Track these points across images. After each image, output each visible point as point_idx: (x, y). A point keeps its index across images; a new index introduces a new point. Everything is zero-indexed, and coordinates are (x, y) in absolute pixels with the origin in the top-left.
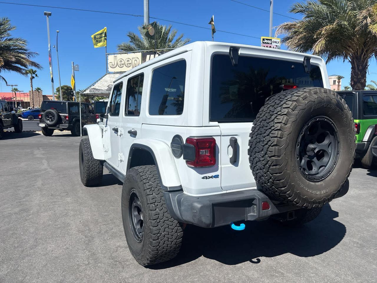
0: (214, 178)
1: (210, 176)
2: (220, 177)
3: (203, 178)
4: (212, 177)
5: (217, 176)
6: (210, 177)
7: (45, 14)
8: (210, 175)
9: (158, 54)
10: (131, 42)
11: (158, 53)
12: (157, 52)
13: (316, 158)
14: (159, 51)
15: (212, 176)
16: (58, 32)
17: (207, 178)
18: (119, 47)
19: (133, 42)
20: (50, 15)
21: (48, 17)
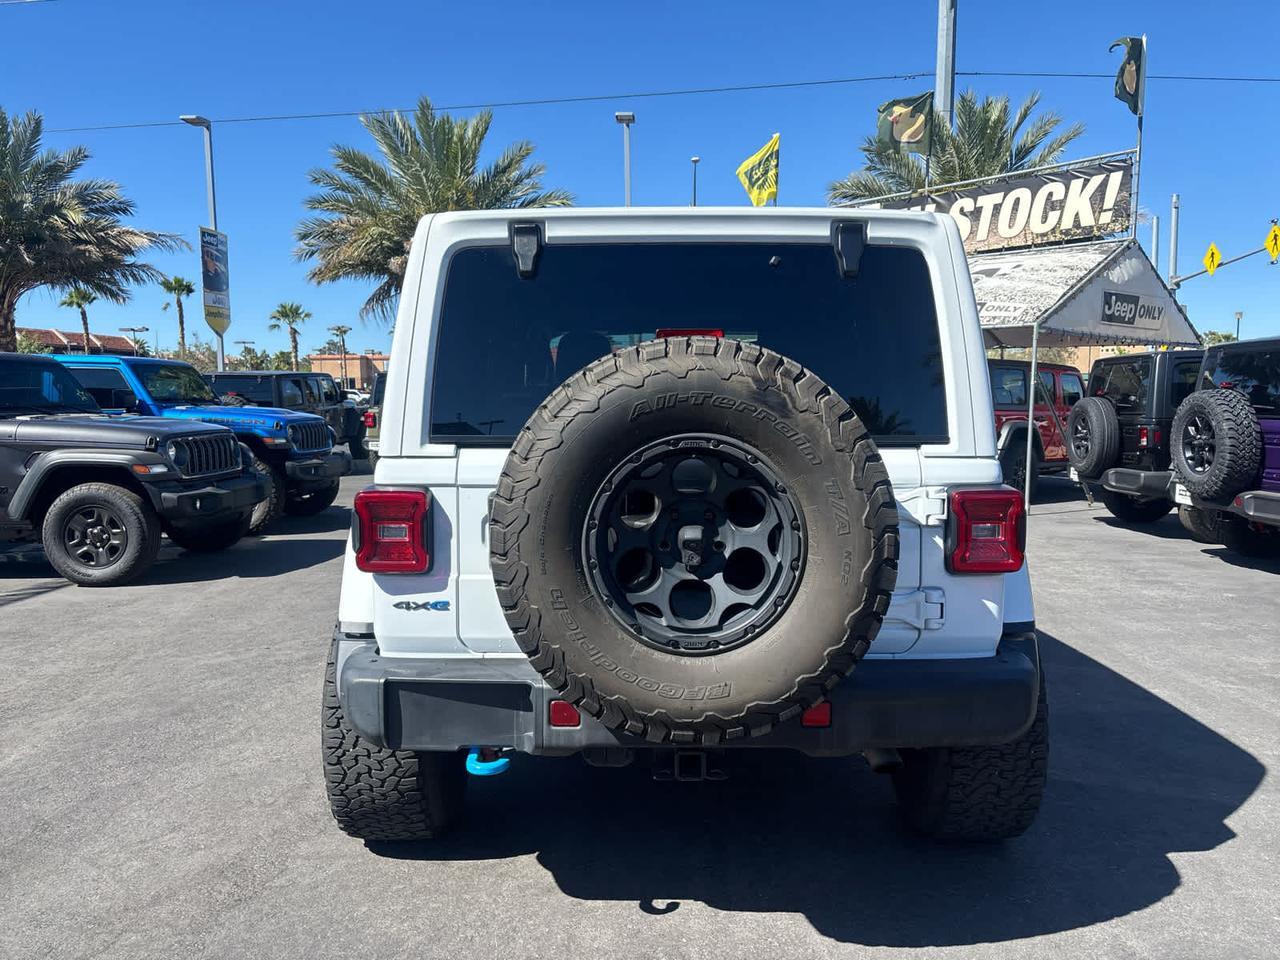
0: (433, 611)
1: (420, 603)
2: (452, 607)
3: (397, 606)
4: (425, 606)
5: (443, 606)
6: (418, 607)
7: (620, 120)
8: (420, 598)
9: (934, 201)
10: (869, 169)
11: (937, 198)
12: (933, 196)
13: (721, 574)
14: (937, 191)
15: (428, 603)
16: (695, 162)
17: (408, 606)
18: (835, 189)
19: (875, 169)
20: (630, 120)
21: (628, 126)
